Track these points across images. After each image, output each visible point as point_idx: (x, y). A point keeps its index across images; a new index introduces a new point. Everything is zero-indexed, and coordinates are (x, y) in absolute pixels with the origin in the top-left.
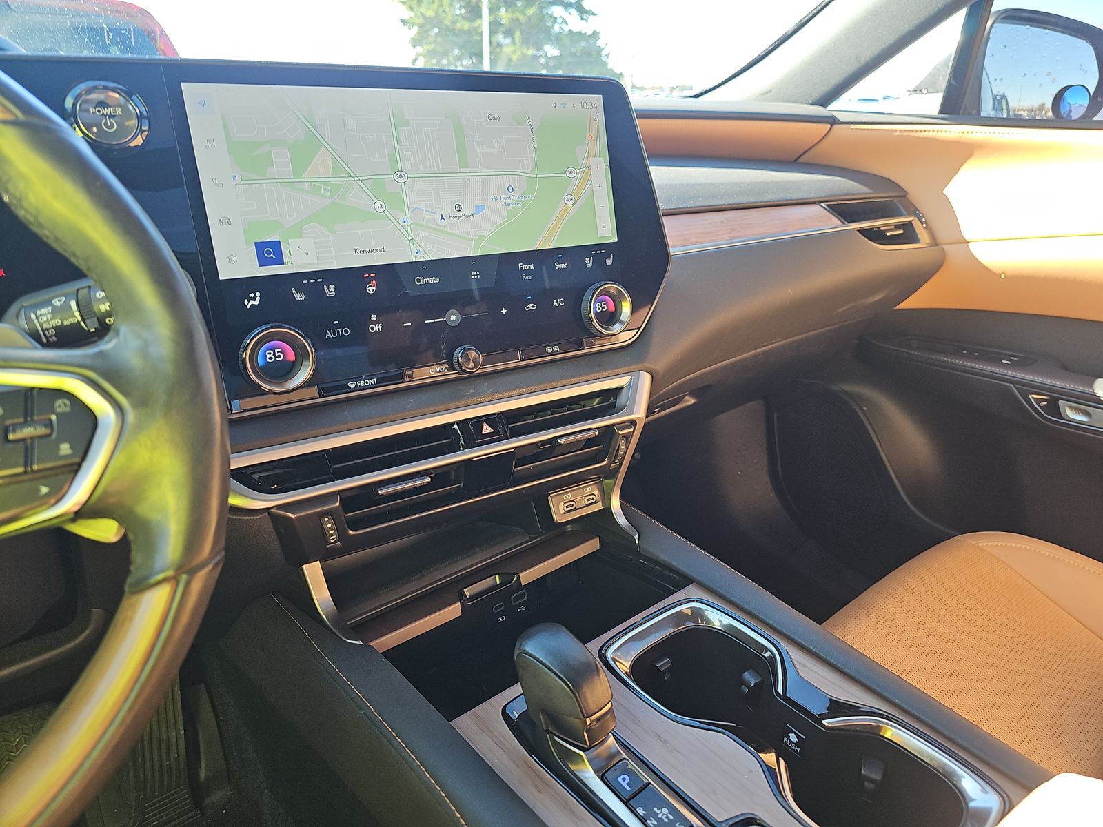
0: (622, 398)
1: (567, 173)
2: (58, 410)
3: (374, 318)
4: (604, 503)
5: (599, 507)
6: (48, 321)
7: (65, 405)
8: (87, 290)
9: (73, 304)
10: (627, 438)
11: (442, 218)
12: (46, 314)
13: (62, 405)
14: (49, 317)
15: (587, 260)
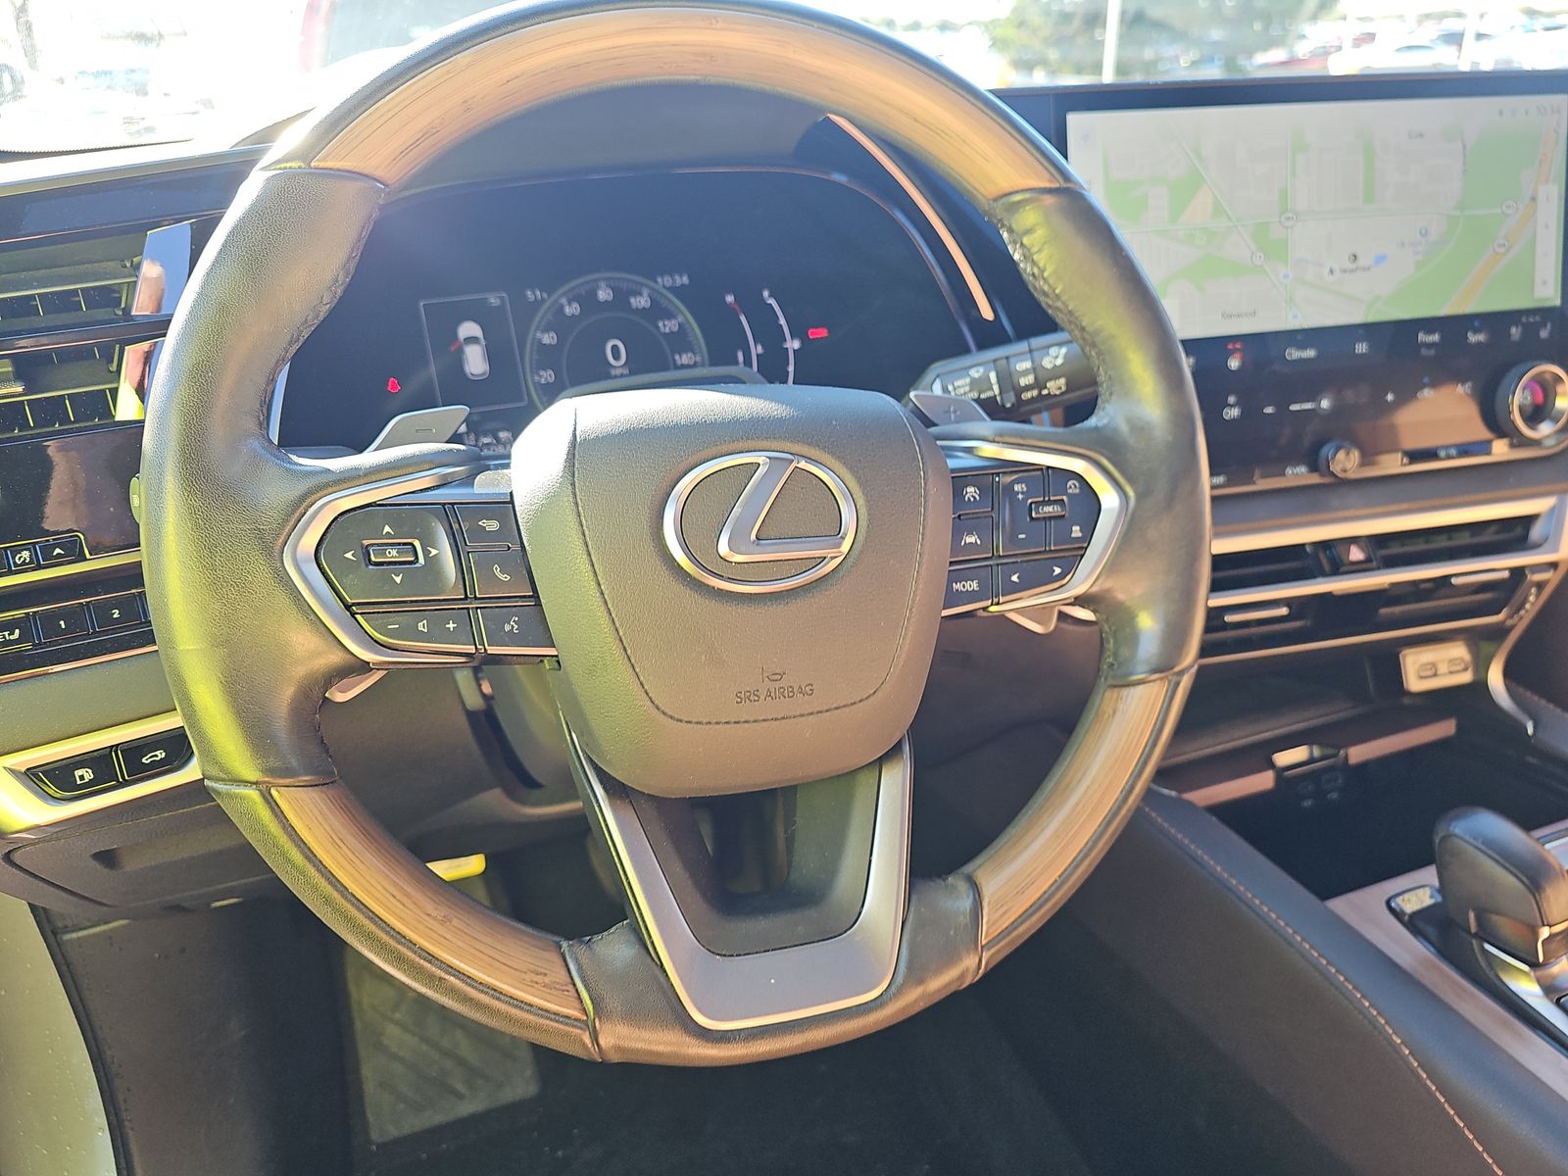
0: (1536, 532)
1: (1504, 207)
2: (1070, 491)
3: (1232, 399)
4: (1476, 671)
5: (1466, 677)
6: (965, 393)
7: (1076, 487)
8: (1005, 361)
9: (993, 376)
10: (1540, 586)
11: (1331, 272)
12: (963, 386)
13: (1073, 487)
14: (967, 389)
15: (1513, 330)
